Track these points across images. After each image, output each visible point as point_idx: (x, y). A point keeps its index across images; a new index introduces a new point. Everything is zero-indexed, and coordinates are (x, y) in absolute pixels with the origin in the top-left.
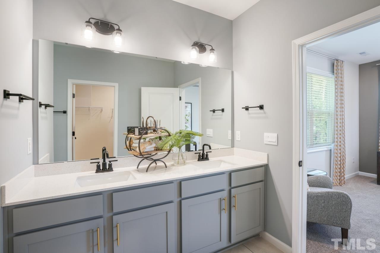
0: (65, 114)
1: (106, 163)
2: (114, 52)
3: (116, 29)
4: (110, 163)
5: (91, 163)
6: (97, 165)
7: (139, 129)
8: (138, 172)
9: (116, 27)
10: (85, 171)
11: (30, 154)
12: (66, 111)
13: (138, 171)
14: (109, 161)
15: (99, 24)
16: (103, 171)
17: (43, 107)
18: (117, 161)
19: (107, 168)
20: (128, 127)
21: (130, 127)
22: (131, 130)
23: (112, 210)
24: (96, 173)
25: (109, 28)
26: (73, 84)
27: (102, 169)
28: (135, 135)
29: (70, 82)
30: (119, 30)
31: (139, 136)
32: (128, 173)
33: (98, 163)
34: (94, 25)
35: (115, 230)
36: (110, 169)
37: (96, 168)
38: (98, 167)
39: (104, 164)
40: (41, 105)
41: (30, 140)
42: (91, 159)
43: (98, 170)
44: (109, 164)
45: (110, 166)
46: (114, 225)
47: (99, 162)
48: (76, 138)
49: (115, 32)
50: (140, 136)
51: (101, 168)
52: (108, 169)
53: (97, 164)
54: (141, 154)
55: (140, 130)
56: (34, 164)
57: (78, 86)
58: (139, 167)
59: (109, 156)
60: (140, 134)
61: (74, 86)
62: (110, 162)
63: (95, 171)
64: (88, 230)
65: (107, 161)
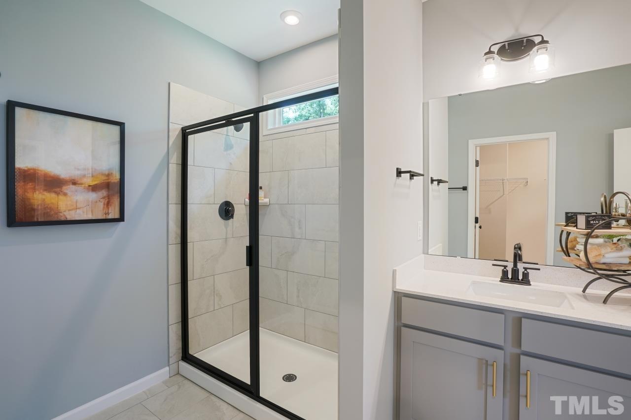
0: (465, 191)
1: (518, 270)
2: (537, 82)
3: (536, 43)
4: (526, 272)
5: (493, 265)
6: (503, 270)
7: (587, 218)
8: (584, 300)
9: (537, 40)
10: (485, 276)
11: (420, 240)
12: (466, 187)
13: (585, 297)
14: (524, 268)
15: (507, 47)
16: (513, 282)
17: (436, 183)
18: (539, 269)
19: (520, 277)
20: (567, 213)
21: (572, 213)
22: (571, 219)
23: (520, 346)
24: (500, 281)
25: (524, 46)
26: (476, 147)
27: (511, 279)
28: (578, 227)
29: (472, 143)
30: (543, 42)
31: (586, 229)
32: (562, 296)
33: (505, 267)
34: (497, 54)
35: (522, 378)
36: (526, 281)
37: (501, 275)
38: (505, 273)
39: (515, 271)
40: (432, 181)
41: (420, 223)
42: (495, 260)
43: (504, 278)
44: (523, 273)
45: (526, 275)
46: (523, 370)
47: (507, 266)
48: (480, 227)
49: (536, 48)
50: (590, 231)
51: (510, 276)
52: (522, 280)
53: (503, 268)
54: (589, 265)
55: (591, 218)
56: (424, 253)
57: (483, 148)
58: (588, 291)
59: (524, 260)
60: (588, 225)
61: (478, 148)
62: (526, 269)
63: (500, 279)
64: (481, 358)
65: (521, 266)
